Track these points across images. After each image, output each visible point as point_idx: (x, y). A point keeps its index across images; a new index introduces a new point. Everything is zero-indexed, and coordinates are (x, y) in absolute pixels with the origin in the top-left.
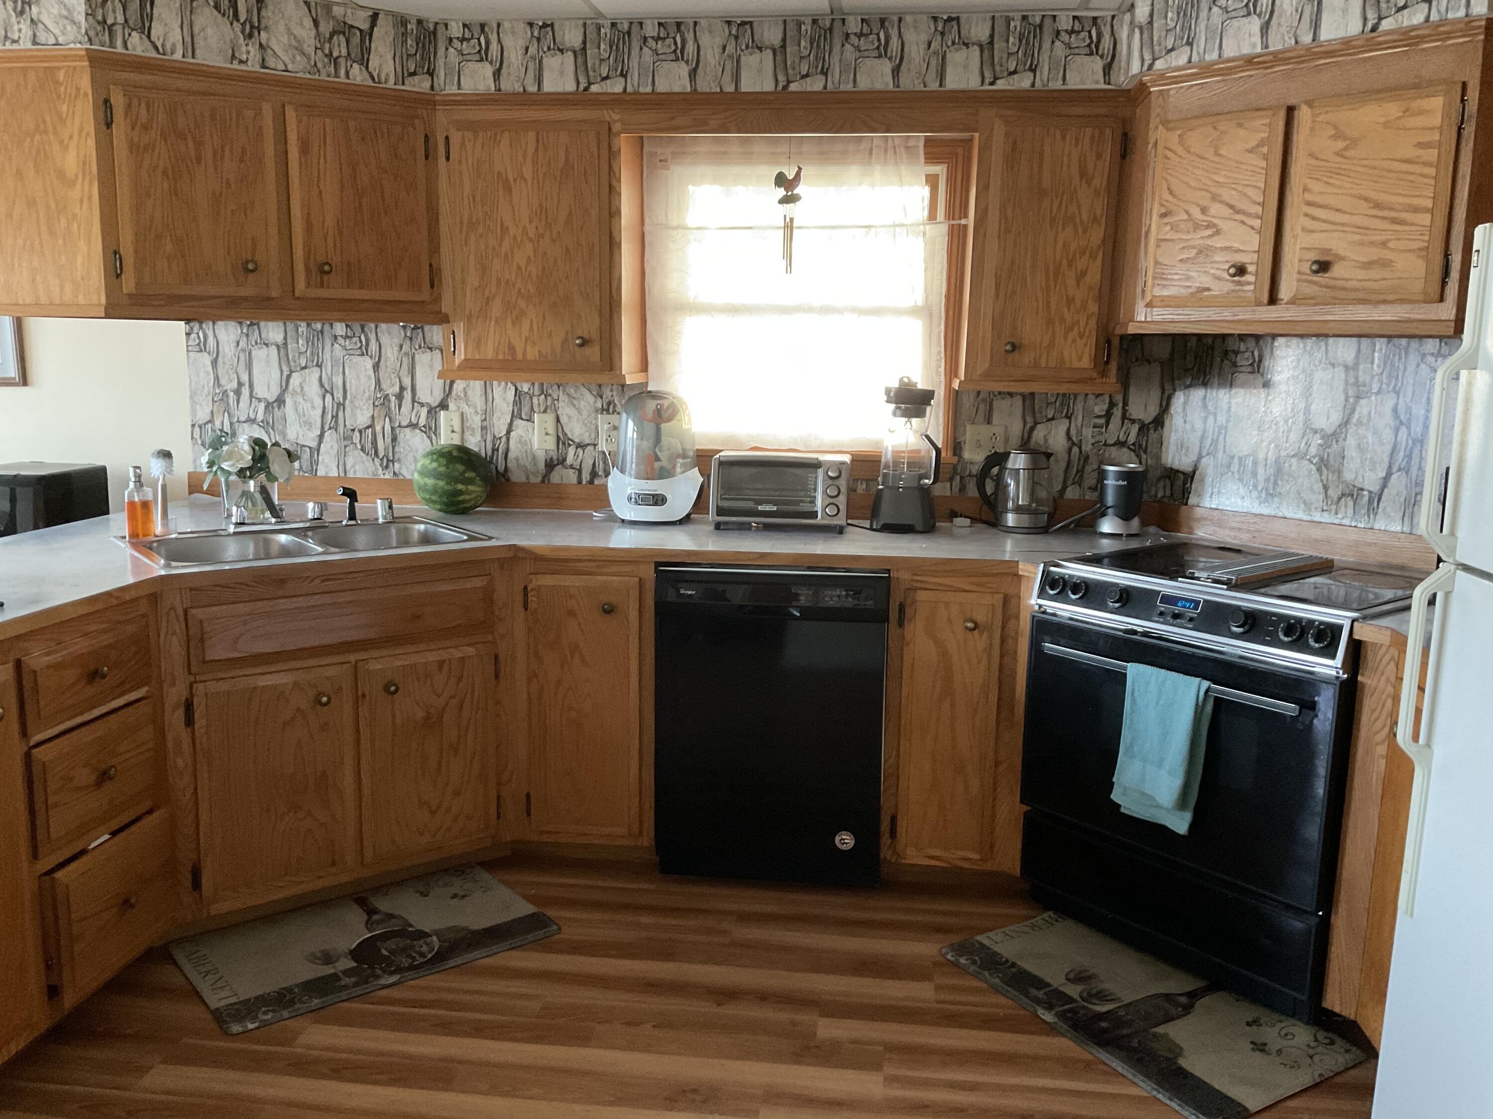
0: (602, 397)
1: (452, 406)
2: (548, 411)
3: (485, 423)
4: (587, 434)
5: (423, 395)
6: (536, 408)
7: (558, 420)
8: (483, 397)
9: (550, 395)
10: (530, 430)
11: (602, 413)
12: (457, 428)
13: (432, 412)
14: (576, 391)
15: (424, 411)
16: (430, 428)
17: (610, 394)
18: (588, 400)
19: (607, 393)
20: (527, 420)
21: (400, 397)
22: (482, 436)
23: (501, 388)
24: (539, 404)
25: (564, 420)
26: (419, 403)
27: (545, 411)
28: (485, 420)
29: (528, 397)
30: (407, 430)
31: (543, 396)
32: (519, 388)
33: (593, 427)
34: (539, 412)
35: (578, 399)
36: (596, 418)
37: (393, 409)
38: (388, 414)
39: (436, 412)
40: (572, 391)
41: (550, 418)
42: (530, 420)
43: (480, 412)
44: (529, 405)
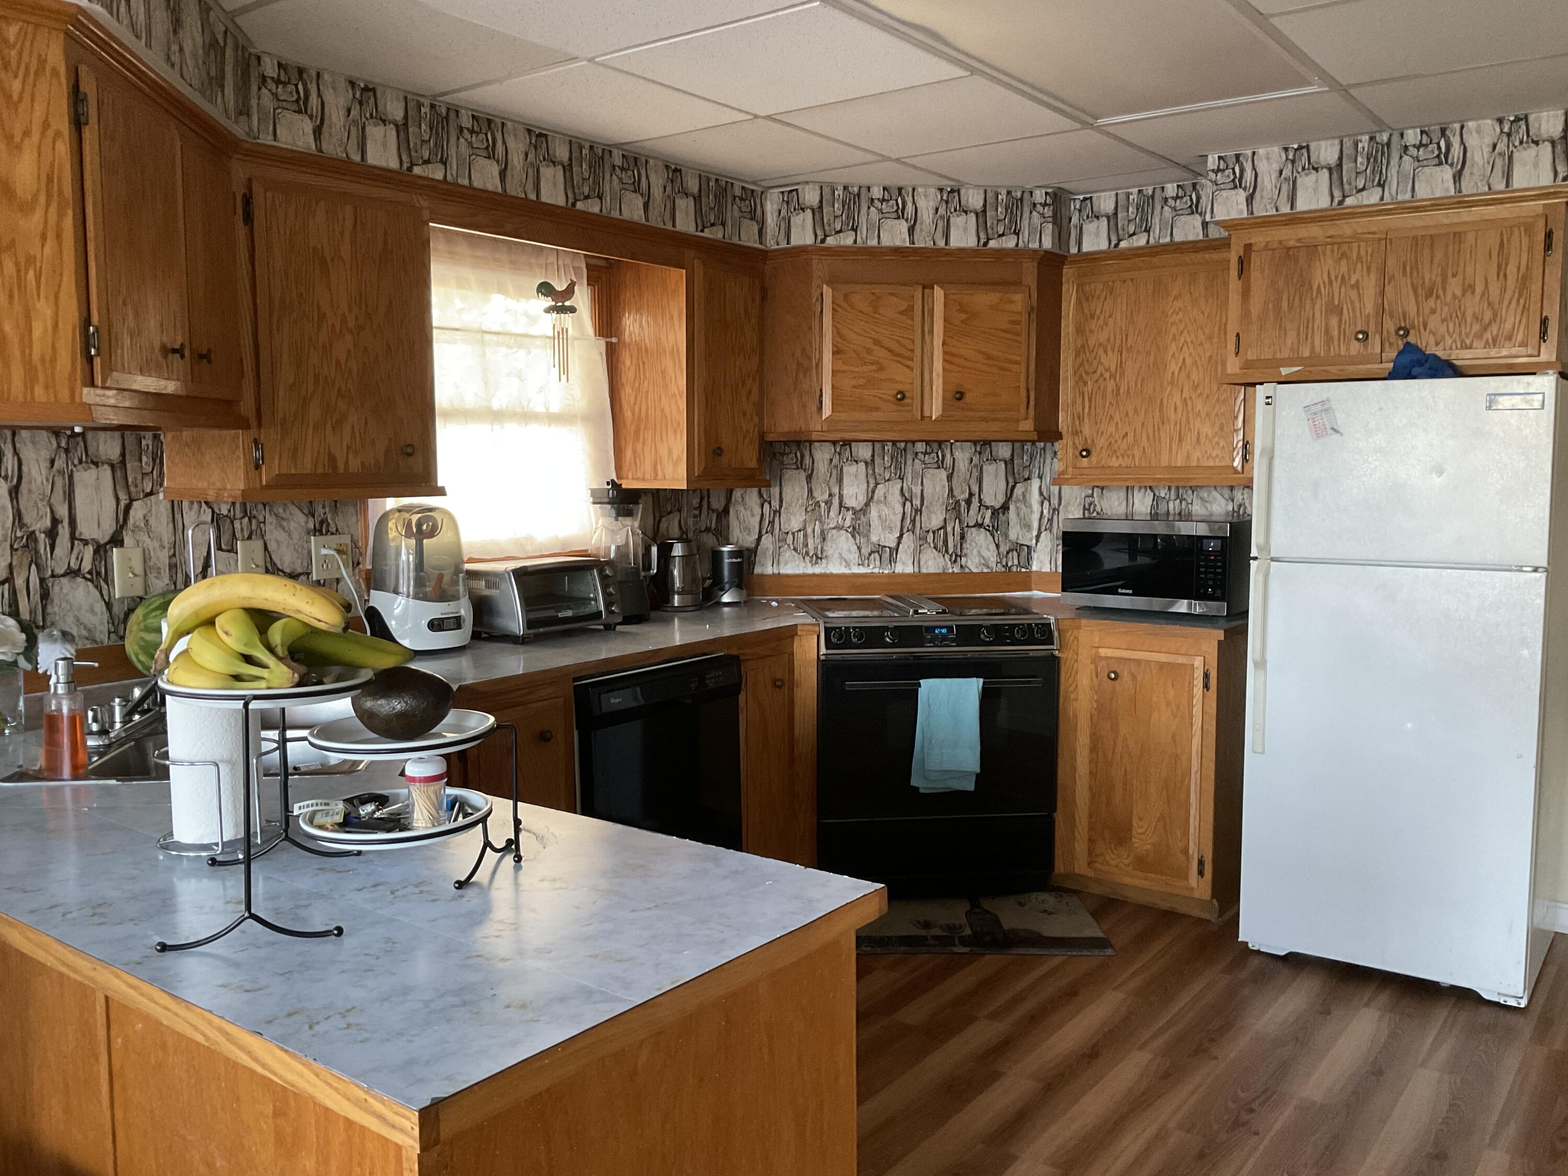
0: (313, 516)
1: (128, 540)
2: (253, 537)
3: (174, 560)
4: (300, 561)
5: (87, 529)
6: (238, 535)
7: (266, 548)
8: (171, 526)
9: (255, 517)
10: (233, 564)
11: (314, 535)
12: (139, 569)
13: (101, 551)
14: (284, 511)
15: (89, 552)
16: (98, 574)
17: (322, 511)
18: (298, 520)
19: (320, 511)
20: (229, 551)
21: (52, 534)
22: (171, 576)
23: (193, 513)
24: (242, 530)
25: (272, 546)
26: (81, 540)
27: (250, 538)
28: (174, 555)
29: (228, 520)
30: (64, 581)
31: (246, 519)
32: (217, 511)
33: (305, 552)
34: (243, 540)
35: (288, 520)
36: (309, 542)
37: (42, 551)
38: (36, 560)
39: (106, 552)
40: (281, 510)
41: (257, 544)
42: (232, 550)
43: (167, 546)
44: (231, 531)
